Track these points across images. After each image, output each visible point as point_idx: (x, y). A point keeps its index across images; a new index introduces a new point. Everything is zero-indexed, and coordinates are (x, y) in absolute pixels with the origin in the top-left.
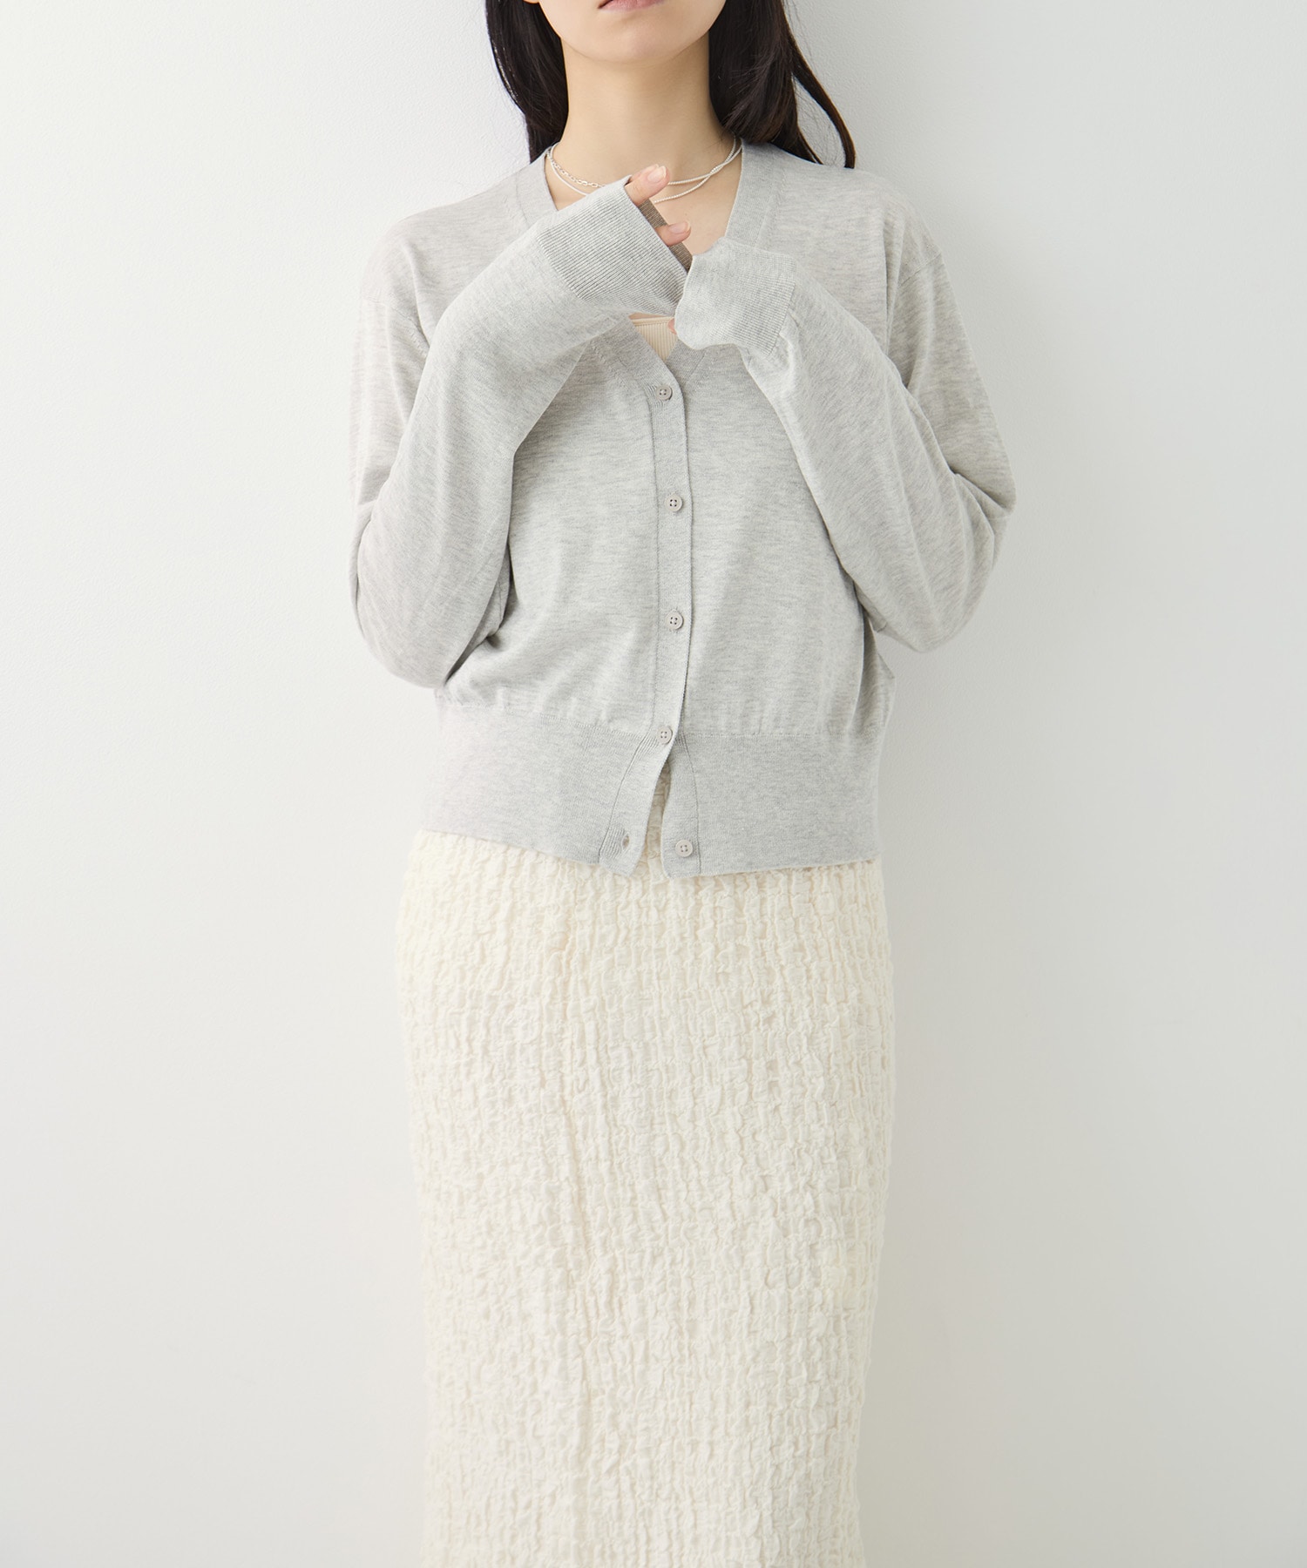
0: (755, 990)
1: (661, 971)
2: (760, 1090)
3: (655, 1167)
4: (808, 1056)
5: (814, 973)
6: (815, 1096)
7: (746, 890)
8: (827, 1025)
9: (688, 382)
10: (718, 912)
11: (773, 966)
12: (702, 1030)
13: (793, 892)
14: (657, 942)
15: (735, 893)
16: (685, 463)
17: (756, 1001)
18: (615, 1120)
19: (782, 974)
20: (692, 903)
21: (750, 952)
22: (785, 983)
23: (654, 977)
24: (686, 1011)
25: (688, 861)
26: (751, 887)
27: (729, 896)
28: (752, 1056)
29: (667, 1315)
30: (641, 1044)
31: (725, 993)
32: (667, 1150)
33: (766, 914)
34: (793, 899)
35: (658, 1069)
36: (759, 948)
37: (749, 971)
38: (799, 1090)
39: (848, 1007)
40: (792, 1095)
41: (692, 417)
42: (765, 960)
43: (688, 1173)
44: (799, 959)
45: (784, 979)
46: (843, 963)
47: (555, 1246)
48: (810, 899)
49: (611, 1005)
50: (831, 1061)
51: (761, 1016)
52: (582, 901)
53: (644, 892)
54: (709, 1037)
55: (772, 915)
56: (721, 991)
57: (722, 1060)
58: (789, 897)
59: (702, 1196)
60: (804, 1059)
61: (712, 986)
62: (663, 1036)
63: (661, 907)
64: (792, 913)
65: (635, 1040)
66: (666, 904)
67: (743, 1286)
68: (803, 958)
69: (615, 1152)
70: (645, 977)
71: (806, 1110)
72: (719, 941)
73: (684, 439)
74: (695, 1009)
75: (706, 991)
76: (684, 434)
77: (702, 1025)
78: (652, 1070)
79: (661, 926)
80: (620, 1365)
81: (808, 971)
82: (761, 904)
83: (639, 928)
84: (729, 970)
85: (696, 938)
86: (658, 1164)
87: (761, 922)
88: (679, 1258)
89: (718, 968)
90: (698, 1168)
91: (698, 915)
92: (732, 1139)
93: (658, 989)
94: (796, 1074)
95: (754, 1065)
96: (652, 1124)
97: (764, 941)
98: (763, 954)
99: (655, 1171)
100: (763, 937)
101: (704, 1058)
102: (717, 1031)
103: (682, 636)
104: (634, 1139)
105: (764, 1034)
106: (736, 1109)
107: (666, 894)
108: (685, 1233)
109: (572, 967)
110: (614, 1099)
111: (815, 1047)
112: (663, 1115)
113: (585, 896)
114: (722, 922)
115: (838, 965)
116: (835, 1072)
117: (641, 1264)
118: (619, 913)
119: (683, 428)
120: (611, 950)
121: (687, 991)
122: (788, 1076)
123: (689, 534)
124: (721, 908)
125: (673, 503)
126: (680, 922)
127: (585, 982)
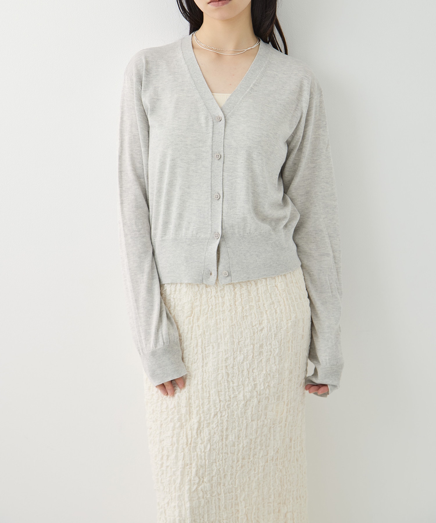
0: (257, 320)
1: (224, 318)
2: (257, 354)
3: (218, 384)
4: (274, 341)
5: (278, 311)
6: (275, 355)
7: (251, 286)
8: (282, 329)
9: (227, 116)
10: (242, 295)
11: (263, 311)
12: (238, 336)
13: (268, 284)
14: (222, 308)
15: (248, 288)
16: (223, 143)
17: (257, 324)
18: (205, 370)
19: (266, 314)
20: (233, 294)
21: (255, 307)
22: (268, 316)
23: (222, 320)
24: (233, 330)
25: (227, 278)
26: (253, 285)
27: (245, 289)
28: (255, 343)
29: (218, 434)
30: (217, 344)
31: (246, 323)
32: (223, 378)
33: (260, 293)
34: (269, 287)
35: (222, 351)
36: (258, 305)
37: (255, 314)
38: (269, 353)
39: (291, 322)
40: (267, 355)
41: (227, 128)
42: (260, 310)
43: (229, 385)
44: (272, 307)
45: (267, 315)
46: (289, 306)
47: (178, 415)
48: (275, 285)
49: (207, 332)
50: (282, 341)
51: (259, 329)
52: (197, 299)
53: (216, 292)
54: (240, 338)
55: (262, 293)
56: (245, 322)
57: (244, 345)
58: (267, 286)
59: (233, 393)
60: (273, 342)
61: (242, 321)
62: (224, 340)
63: (223, 296)
64: (269, 291)
65: (215, 343)
66: (224, 295)
67: (245, 422)
68: (274, 306)
69: (204, 381)
70: (218, 321)
71: (271, 360)
72: (243, 305)
73: (223, 135)
74: (236, 329)
75: (240, 323)
76: (223, 133)
77: (238, 334)
78: (220, 352)
79: (223, 303)
80: (199, 453)
81: (276, 311)
82: (257, 290)
83: (216, 305)
84: (248, 314)
85: (235, 305)
86: (219, 383)
87: (258, 296)
88: (223, 415)
89: (244, 314)
90: (233, 383)
91: (235, 297)
92: (245, 373)
93: (223, 324)
94: (269, 348)
95: (255, 346)
96: (218, 370)
97: (259, 303)
98: (259, 307)
99: (218, 386)
100: (259, 301)
101: (238, 346)
102: (243, 336)
103: (220, 202)
104: (211, 376)
105: (259, 335)
106: (248, 362)
107: (224, 292)
108: (227, 406)
109: (194, 321)
110: (206, 364)
111: (277, 337)
112: (223, 367)
113: (197, 297)
114: (244, 299)
115: (287, 307)
116: (283, 346)
117: (210, 418)
118: (209, 301)
119: (223, 131)
120: (207, 314)
121: (233, 324)
122: (266, 349)
123: (222, 167)
124: (243, 294)
125: (217, 156)
126: (229, 301)
127: (198, 326)
